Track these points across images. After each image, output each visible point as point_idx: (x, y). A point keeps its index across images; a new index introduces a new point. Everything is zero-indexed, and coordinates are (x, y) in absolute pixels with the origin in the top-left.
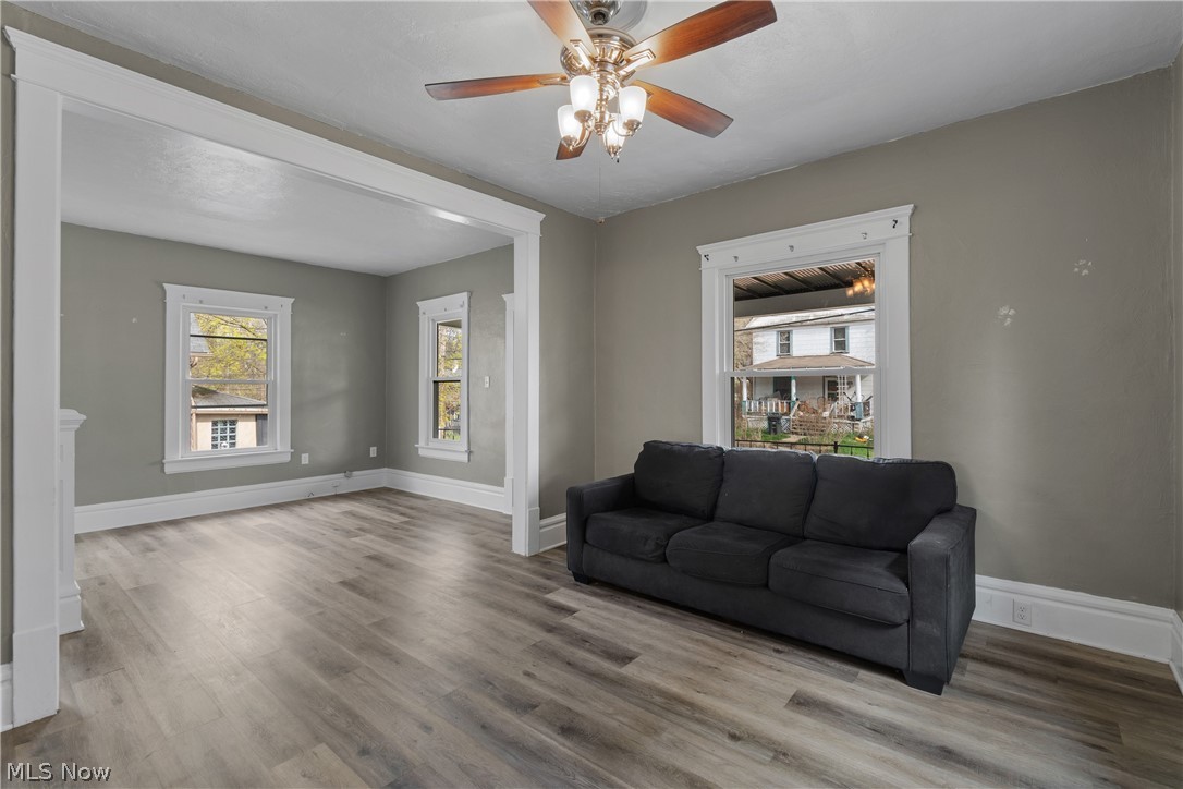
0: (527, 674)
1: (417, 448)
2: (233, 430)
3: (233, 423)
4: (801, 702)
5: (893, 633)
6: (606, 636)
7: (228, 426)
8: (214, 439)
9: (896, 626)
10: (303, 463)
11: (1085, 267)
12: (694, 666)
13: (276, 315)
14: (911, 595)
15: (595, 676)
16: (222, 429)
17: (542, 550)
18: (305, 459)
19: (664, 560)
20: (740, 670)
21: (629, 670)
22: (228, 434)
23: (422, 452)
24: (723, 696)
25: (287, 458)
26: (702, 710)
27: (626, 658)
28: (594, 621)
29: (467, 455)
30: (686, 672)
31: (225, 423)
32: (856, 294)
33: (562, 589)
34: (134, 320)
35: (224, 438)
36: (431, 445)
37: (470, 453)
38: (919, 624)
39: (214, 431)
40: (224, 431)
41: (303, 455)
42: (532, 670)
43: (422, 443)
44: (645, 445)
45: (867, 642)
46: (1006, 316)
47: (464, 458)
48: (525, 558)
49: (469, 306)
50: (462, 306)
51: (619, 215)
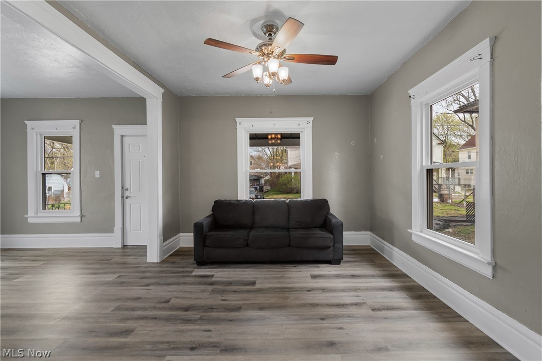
0: (223, 300)
1: (26, 218)
4: (314, 277)
5: (329, 250)
6: (237, 279)
9: (330, 247)
11: (353, 143)
12: (277, 278)
14: (334, 237)
15: (248, 292)
17: (164, 258)
19: (247, 245)
20: (290, 275)
21: (257, 286)
23: (31, 221)
24: (294, 283)
26: (293, 288)
27: (254, 283)
28: (226, 276)
29: (80, 218)
30: (275, 280)
32: (272, 143)
33: (196, 270)
36: (41, 214)
37: (82, 216)
38: (336, 245)
42: (223, 298)
43: (31, 214)
44: (215, 202)
45: (322, 255)
46: (336, 155)
47: (78, 220)
48: (157, 263)
49: (80, 128)
50: (74, 128)
51: (194, 97)
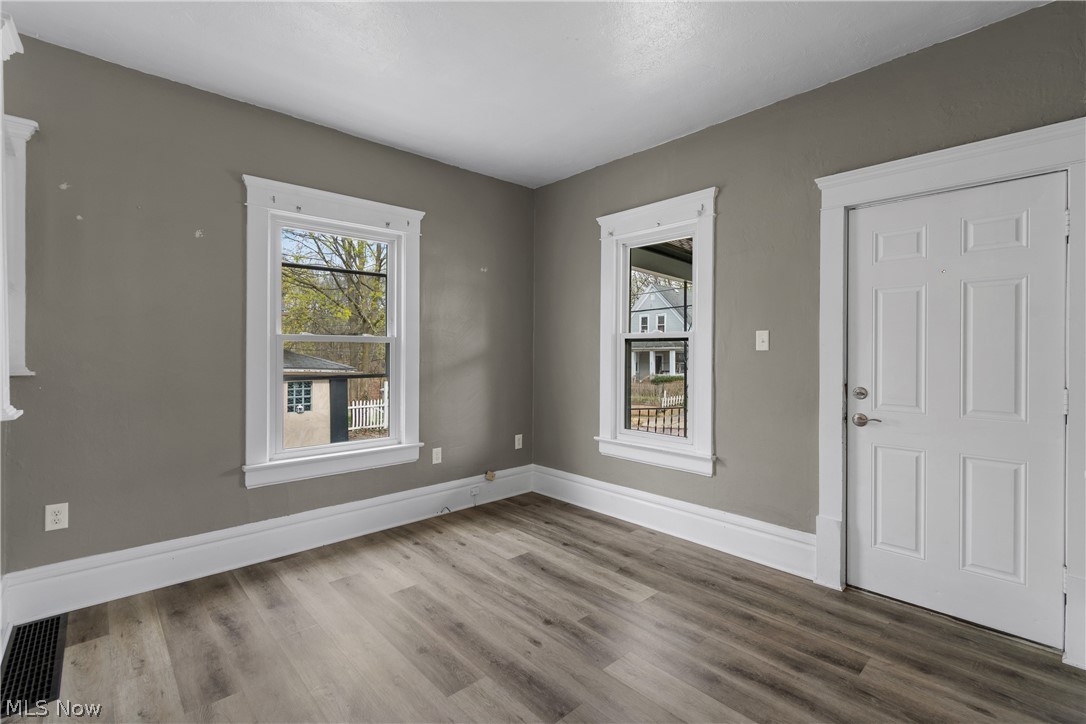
1: (598, 442)
2: (308, 392)
3: (309, 385)
7: (303, 388)
8: (290, 401)
10: (435, 462)
13: (399, 237)
16: (297, 391)
18: (437, 456)
22: (303, 396)
23: (604, 449)
25: (415, 456)
29: (711, 465)
31: (300, 385)
34: (198, 234)
35: (299, 401)
36: (622, 439)
39: (290, 393)
40: (299, 393)
41: (435, 450)
43: (604, 434)
47: (706, 469)
50: (700, 213)
